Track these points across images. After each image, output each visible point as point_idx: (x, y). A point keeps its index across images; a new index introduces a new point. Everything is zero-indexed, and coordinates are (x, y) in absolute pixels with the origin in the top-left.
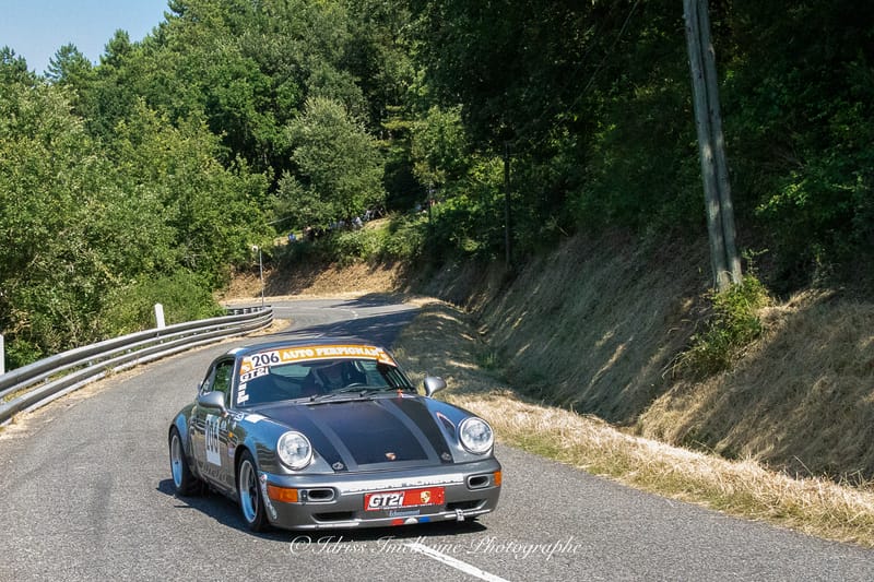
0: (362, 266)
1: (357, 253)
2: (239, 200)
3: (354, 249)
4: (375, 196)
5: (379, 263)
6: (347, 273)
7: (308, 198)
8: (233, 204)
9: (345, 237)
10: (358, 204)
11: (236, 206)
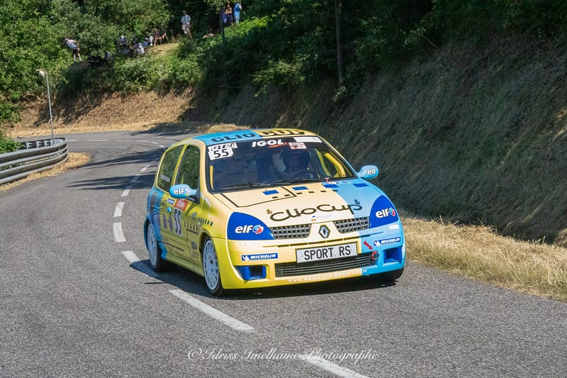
0: (149, 95)
1: (142, 81)
2: (27, 19)
3: (139, 77)
4: (159, 20)
5: (167, 90)
6: (132, 103)
7: (87, 22)
8: (21, 23)
9: (129, 64)
10: (140, 28)
11: (24, 26)
